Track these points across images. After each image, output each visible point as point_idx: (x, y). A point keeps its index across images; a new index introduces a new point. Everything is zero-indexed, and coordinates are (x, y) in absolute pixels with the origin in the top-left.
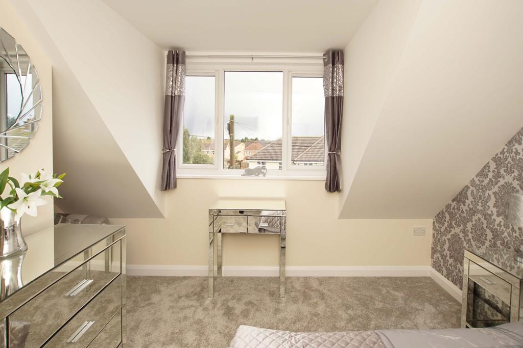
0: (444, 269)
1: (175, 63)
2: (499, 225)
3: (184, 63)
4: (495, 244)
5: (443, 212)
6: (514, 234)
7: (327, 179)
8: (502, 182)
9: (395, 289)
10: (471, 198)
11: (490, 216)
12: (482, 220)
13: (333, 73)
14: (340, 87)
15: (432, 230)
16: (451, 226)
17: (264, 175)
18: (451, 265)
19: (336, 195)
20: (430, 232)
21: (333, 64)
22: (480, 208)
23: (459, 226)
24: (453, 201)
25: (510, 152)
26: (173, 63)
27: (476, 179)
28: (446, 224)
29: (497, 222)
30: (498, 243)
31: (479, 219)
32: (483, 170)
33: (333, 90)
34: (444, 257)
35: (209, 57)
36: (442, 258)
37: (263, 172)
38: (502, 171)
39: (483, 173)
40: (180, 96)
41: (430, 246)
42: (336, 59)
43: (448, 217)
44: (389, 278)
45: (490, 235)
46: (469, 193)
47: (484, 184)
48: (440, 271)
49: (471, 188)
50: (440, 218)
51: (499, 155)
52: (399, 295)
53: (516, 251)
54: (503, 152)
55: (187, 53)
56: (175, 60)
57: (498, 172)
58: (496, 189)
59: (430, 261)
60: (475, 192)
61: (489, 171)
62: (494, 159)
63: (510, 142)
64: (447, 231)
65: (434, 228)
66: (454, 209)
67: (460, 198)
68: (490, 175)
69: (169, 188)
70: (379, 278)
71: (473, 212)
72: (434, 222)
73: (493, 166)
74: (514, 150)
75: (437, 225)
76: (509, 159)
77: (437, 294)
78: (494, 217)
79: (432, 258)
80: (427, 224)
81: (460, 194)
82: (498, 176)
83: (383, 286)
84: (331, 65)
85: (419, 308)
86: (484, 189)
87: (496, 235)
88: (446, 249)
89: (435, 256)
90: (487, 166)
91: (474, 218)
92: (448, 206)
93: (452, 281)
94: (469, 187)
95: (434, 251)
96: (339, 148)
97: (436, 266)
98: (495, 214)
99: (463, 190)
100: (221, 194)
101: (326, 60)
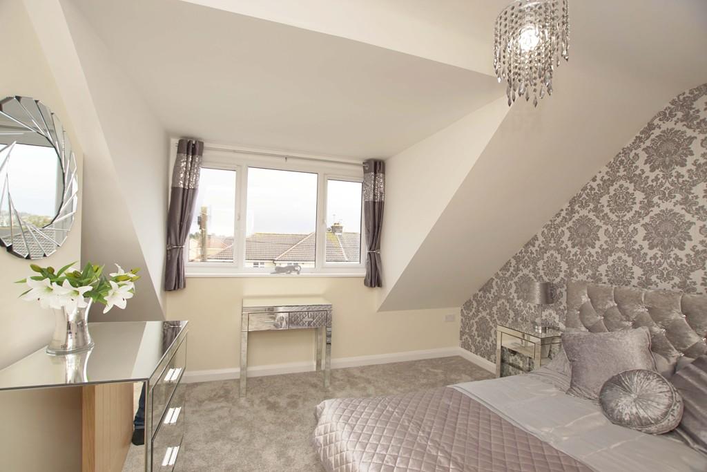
0: (473, 347)
1: (191, 153)
2: (519, 306)
3: (201, 154)
4: (516, 320)
5: (470, 300)
6: (531, 311)
7: (368, 275)
8: (521, 274)
9: (433, 368)
10: (495, 288)
11: (512, 300)
12: (506, 303)
13: (375, 181)
14: (381, 193)
15: (460, 316)
16: (478, 311)
17: (298, 273)
18: (479, 343)
19: (376, 290)
20: (459, 318)
21: (375, 173)
22: (503, 294)
23: (485, 310)
24: (480, 291)
25: (526, 252)
26: (188, 154)
27: (500, 273)
28: (474, 310)
29: (518, 304)
30: (519, 319)
31: (503, 303)
32: (505, 266)
33: (374, 195)
34: (472, 337)
35: (234, 151)
36: (471, 338)
37: (297, 270)
38: (521, 266)
39: (505, 268)
40: (194, 190)
41: (459, 329)
42: (378, 168)
43: (475, 304)
44: (424, 360)
45: (512, 314)
46: (494, 283)
47: (506, 276)
48: (469, 349)
49: (496, 280)
50: (468, 305)
51: (518, 254)
52: (439, 371)
53: (532, 323)
54: (521, 252)
55: (206, 145)
56: (191, 150)
57: (518, 267)
58: (516, 279)
59: (459, 342)
60: (499, 282)
61: (511, 266)
62: (514, 258)
63: (527, 245)
64: (475, 316)
65: (462, 315)
66: (481, 297)
67: (486, 288)
68: (512, 269)
69: (178, 288)
70: (416, 361)
71: (497, 298)
72: (462, 310)
73: (513, 262)
74: (530, 251)
75: (465, 312)
76: (526, 258)
77: (469, 367)
78: (515, 300)
79: (461, 339)
80: (456, 312)
81: (486, 285)
82: (517, 270)
83: (422, 366)
84: (373, 173)
85: (459, 378)
86: (507, 280)
87: (517, 313)
88: (474, 330)
89: (463, 338)
90: (509, 263)
91: (499, 303)
92: (475, 296)
93: (481, 355)
94: (494, 279)
95: (462, 333)
96: (379, 248)
97: (465, 345)
98: (516, 297)
99: (489, 281)
100: (247, 292)
101: (367, 168)
